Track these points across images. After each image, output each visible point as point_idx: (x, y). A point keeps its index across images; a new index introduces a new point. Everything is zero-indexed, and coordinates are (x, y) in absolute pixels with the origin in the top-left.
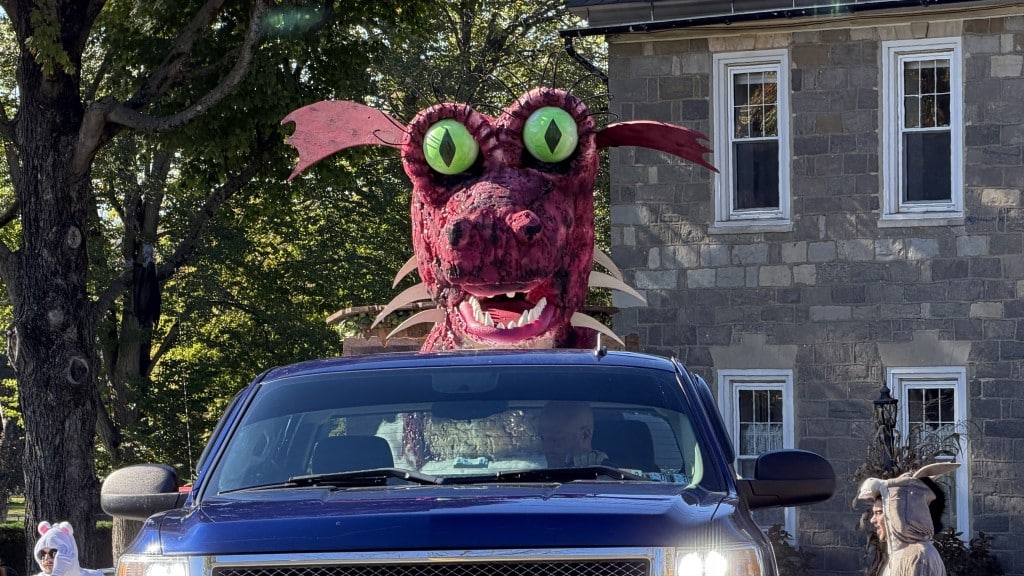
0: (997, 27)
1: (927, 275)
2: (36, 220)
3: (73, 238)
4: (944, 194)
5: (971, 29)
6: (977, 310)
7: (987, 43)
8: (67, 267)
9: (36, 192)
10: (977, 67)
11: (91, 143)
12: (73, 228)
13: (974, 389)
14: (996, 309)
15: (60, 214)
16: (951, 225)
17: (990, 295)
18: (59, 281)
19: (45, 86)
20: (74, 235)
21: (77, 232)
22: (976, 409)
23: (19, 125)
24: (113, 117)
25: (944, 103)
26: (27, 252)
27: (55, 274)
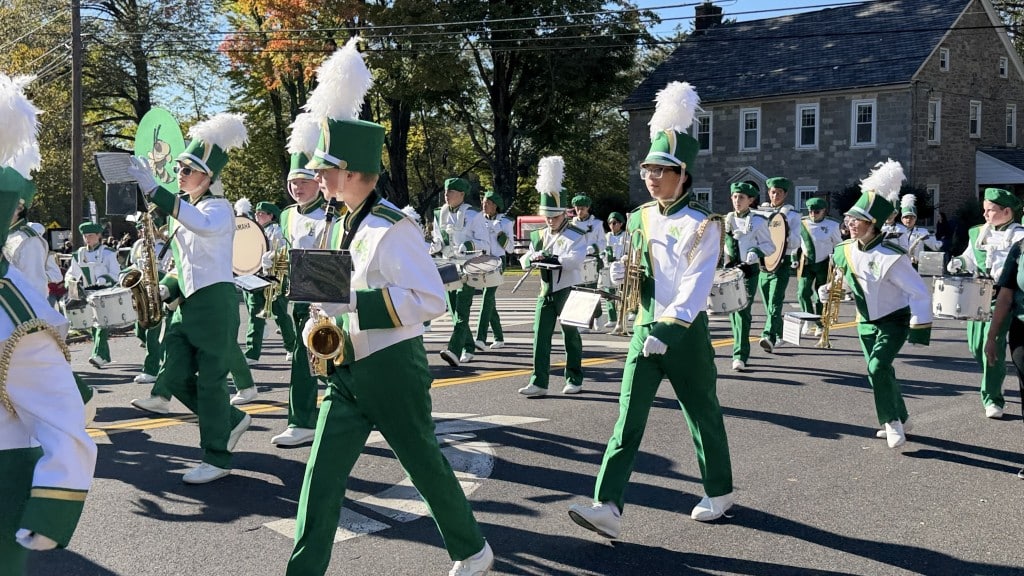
0: (721, 108)
1: (703, 166)
4: (707, 148)
5: (715, 109)
6: (715, 175)
7: (719, 112)
10: (716, 118)
13: (713, 193)
14: (719, 175)
16: (709, 155)
17: (718, 171)
22: (714, 197)
25: (708, 127)
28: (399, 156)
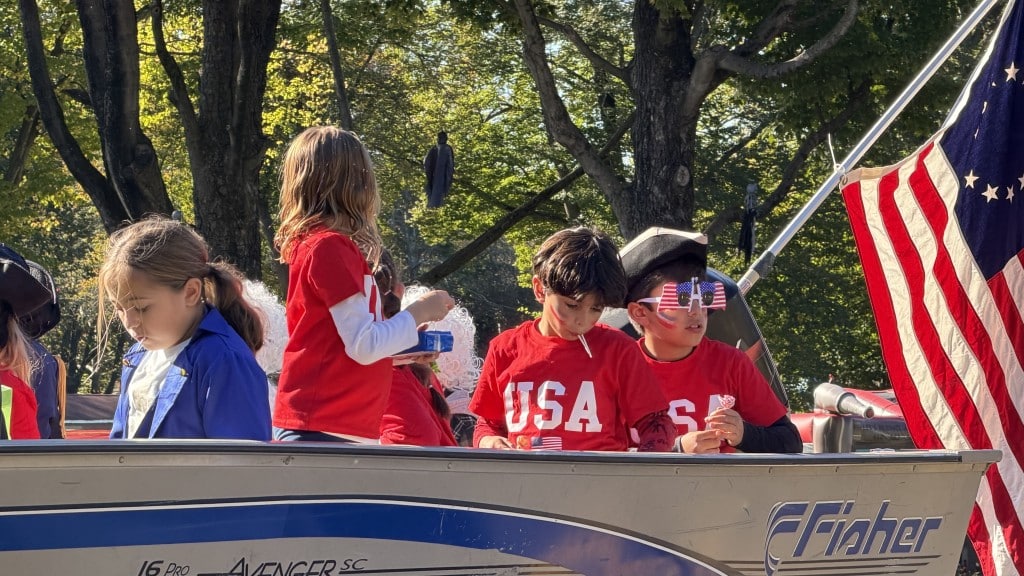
2: (649, 159)
3: (682, 177)
8: (676, 203)
9: (649, 134)
11: (700, 88)
12: (682, 167)
15: (671, 154)
18: (669, 216)
19: (660, 34)
20: (683, 174)
21: (686, 171)
23: (634, 71)
24: (724, 64)
26: (638, 189)
27: (664, 209)
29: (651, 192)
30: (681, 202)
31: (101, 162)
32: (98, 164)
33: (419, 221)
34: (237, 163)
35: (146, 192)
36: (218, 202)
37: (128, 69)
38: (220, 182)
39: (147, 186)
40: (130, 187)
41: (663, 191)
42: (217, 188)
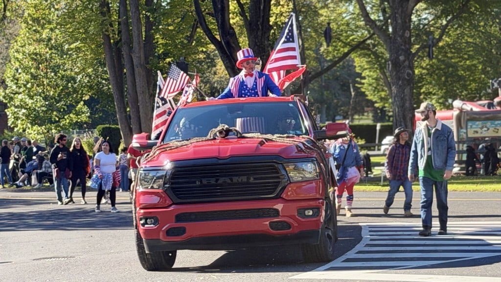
28: (260, 33)
29: (397, 39)
30: (407, 42)
31: (219, 36)
32: (218, 37)
33: (323, 52)
34: (262, 34)
35: (233, 45)
36: (256, 47)
37: (226, 5)
38: (257, 41)
39: (233, 43)
40: (228, 43)
41: (401, 39)
42: (256, 43)
